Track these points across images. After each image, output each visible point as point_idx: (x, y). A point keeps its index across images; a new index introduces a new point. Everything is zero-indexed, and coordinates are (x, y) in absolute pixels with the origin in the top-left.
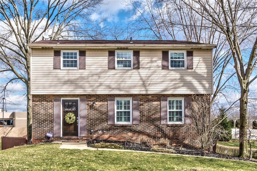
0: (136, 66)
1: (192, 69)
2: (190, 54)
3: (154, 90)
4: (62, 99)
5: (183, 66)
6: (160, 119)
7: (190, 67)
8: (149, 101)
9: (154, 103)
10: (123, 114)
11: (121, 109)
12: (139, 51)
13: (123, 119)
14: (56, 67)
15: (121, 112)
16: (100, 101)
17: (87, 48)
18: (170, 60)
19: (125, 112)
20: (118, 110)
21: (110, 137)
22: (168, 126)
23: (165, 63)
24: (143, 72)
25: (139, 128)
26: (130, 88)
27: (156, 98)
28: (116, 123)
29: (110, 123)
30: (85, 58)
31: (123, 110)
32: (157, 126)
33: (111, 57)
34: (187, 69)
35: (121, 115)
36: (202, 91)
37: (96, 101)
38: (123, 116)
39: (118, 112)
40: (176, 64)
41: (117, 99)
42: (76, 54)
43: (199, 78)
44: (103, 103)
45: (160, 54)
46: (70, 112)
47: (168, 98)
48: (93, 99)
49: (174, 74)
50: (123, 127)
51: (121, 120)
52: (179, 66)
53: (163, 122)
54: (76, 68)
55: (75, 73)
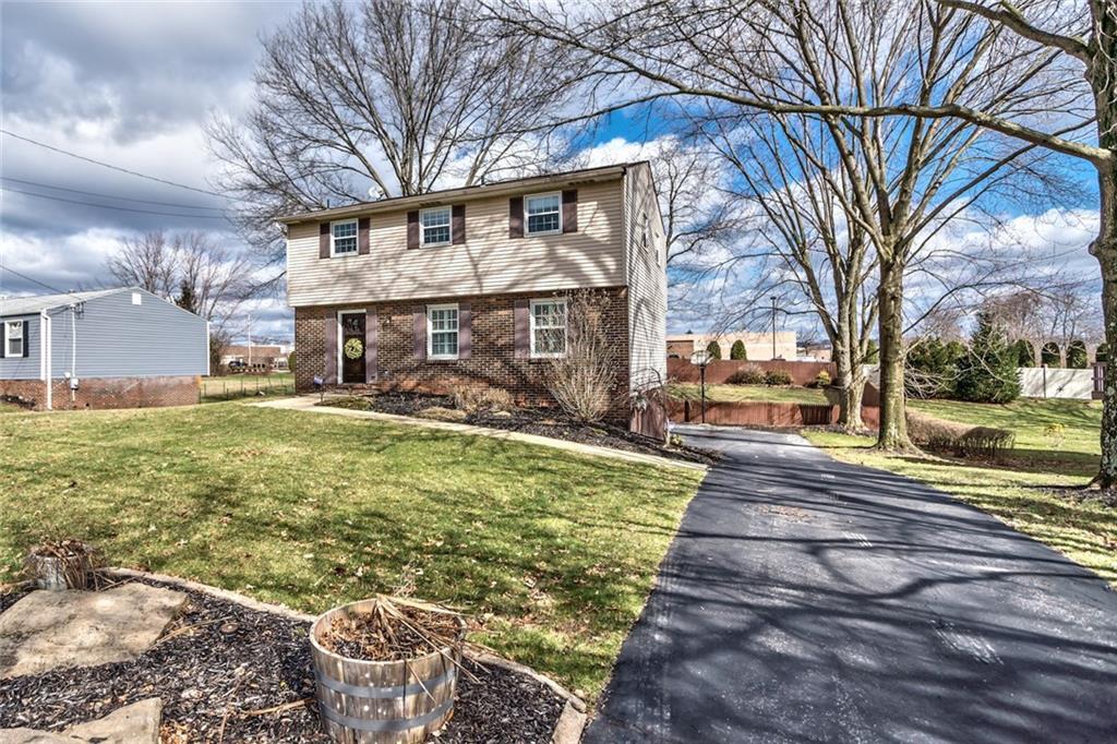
0: (459, 235)
1: (576, 230)
2: (570, 197)
3: (493, 284)
4: (340, 313)
5: (556, 227)
6: (512, 347)
7: (571, 227)
8: (491, 308)
9: (500, 313)
10: (446, 338)
11: (442, 328)
12: (464, 206)
13: (446, 349)
14: (324, 254)
15: (442, 335)
16: (401, 313)
17: (371, 211)
18: (527, 215)
19: (450, 334)
20: (435, 331)
21: (418, 384)
22: (530, 362)
23: (516, 223)
24: (475, 246)
25: (471, 367)
26: (452, 282)
27: (506, 302)
28: (431, 356)
29: (417, 356)
30: (368, 233)
31: (446, 330)
32: (506, 362)
33: (413, 224)
34: (564, 232)
35: (442, 341)
36: (600, 281)
37: (394, 314)
38: (446, 343)
39: (435, 335)
40: (541, 224)
41: (432, 308)
42: (355, 224)
43: (592, 249)
44: (405, 317)
45: (506, 206)
46: (355, 336)
47: (531, 300)
48: (388, 309)
49: (536, 247)
50: (444, 364)
51: (442, 352)
52: (548, 227)
53: (518, 354)
54: (354, 253)
55: (353, 261)
